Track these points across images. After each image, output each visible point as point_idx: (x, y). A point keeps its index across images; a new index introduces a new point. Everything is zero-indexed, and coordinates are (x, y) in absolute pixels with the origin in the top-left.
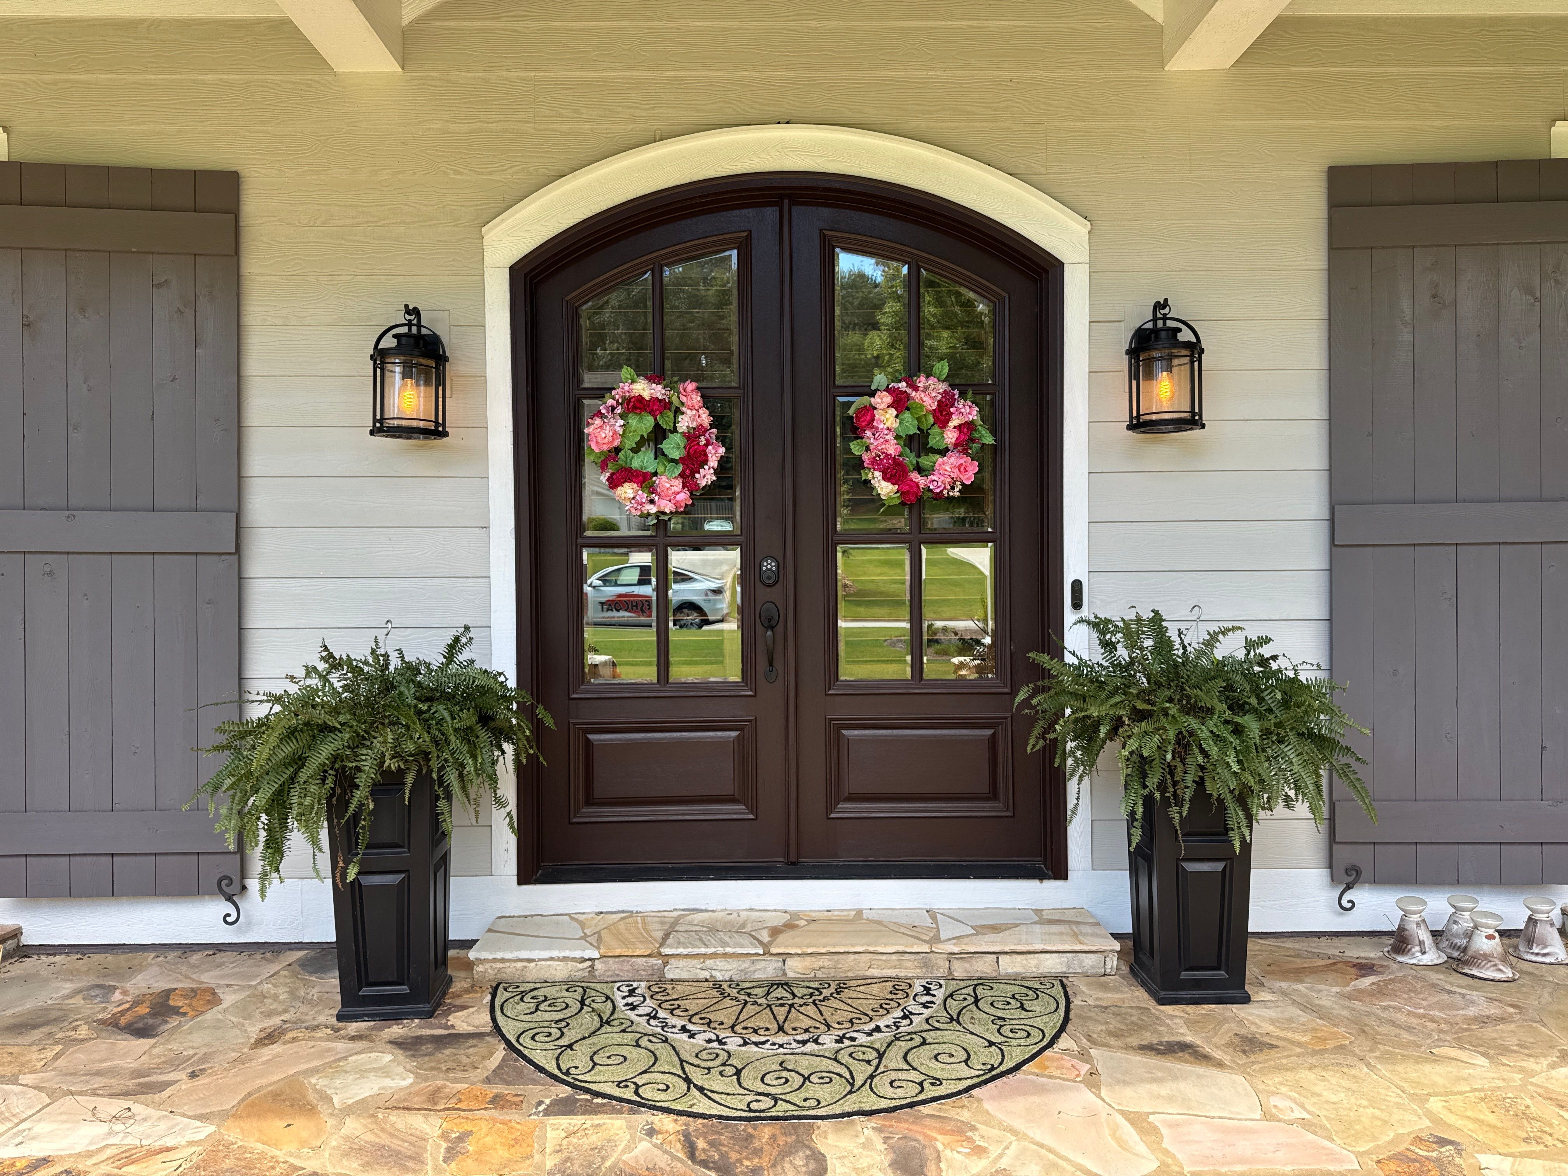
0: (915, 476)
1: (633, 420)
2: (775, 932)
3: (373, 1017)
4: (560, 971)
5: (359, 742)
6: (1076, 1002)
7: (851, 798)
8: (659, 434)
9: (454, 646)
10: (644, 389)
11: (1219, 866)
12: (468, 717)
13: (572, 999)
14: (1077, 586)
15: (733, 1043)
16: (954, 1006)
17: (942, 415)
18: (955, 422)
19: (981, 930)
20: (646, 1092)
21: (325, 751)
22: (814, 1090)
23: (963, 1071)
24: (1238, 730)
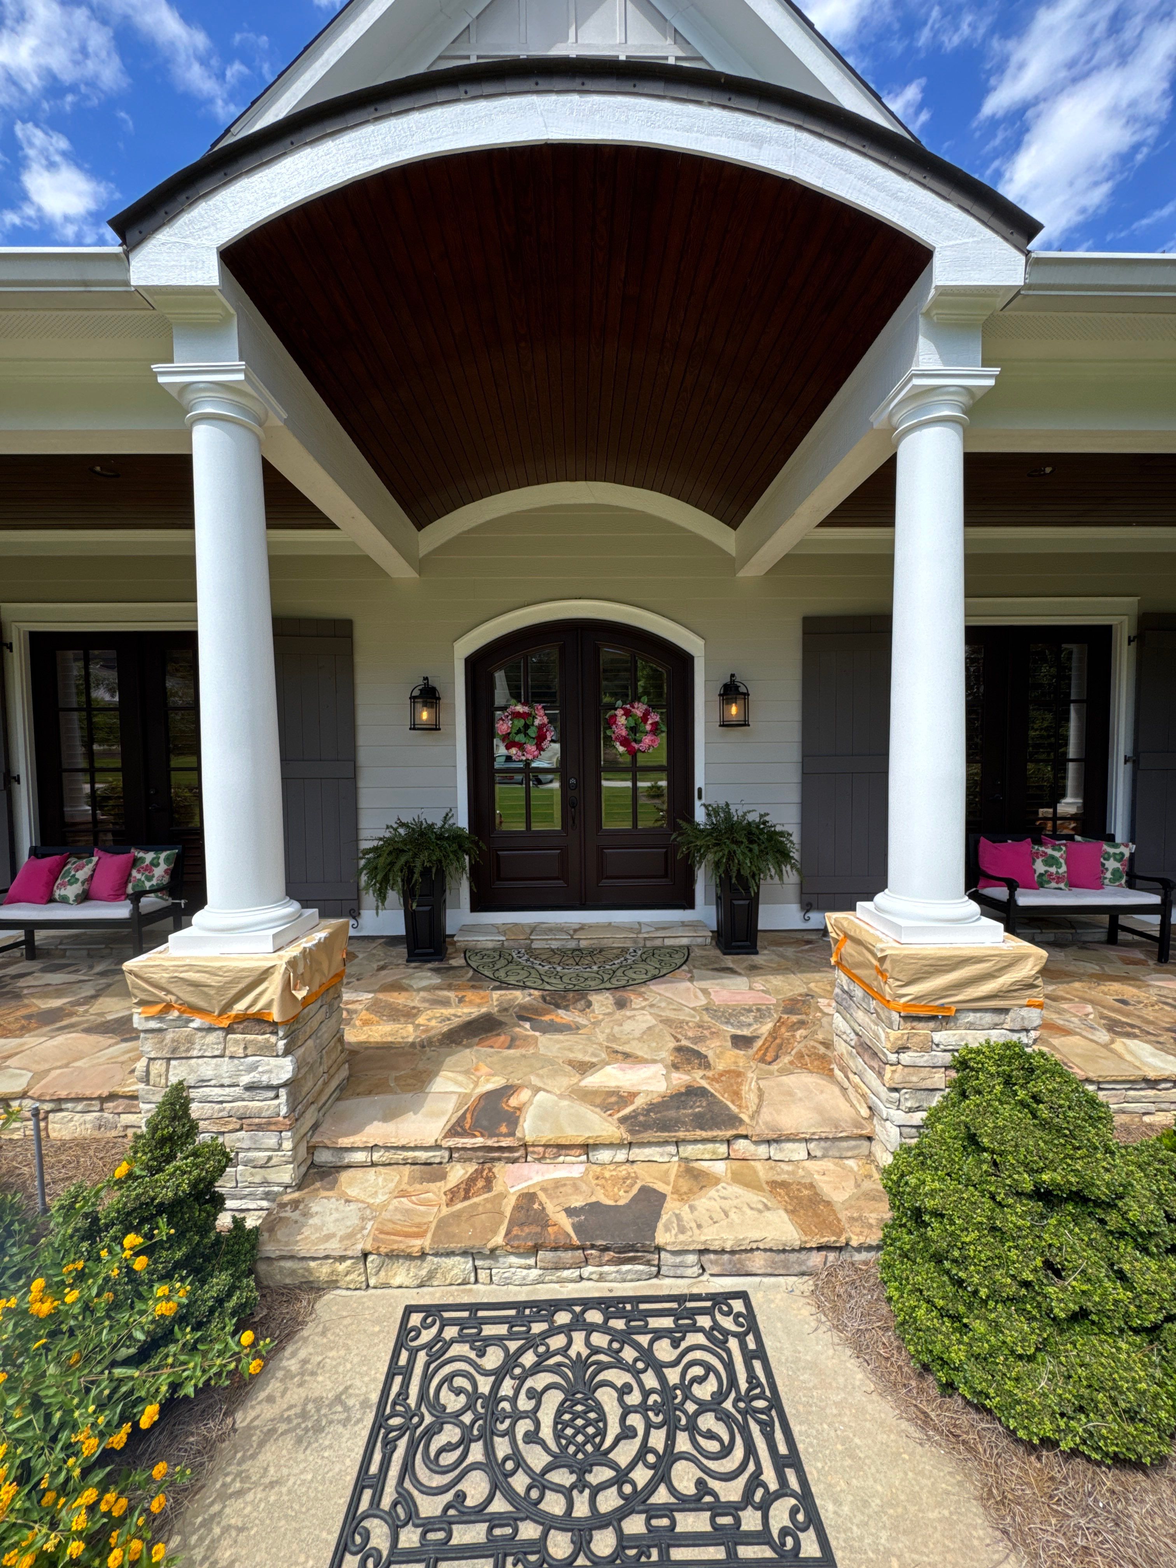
0: (634, 744)
1: (516, 722)
2: (575, 931)
3: (420, 961)
4: (490, 945)
5: (415, 856)
6: (692, 955)
7: (607, 878)
8: (527, 727)
9: (446, 819)
10: (520, 708)
11: (747, 902)
12: (455, 846)
13: (496, 955)
14: (700, 790)
15: (559, 969)
16: (644, 956)
17: (645, 718)
18: (650, 722)
19: (657, 929)
20: (528, 984)
21: (403, 860)
22: (589, 983)
23: (644, 976)
24: (751, 850)
